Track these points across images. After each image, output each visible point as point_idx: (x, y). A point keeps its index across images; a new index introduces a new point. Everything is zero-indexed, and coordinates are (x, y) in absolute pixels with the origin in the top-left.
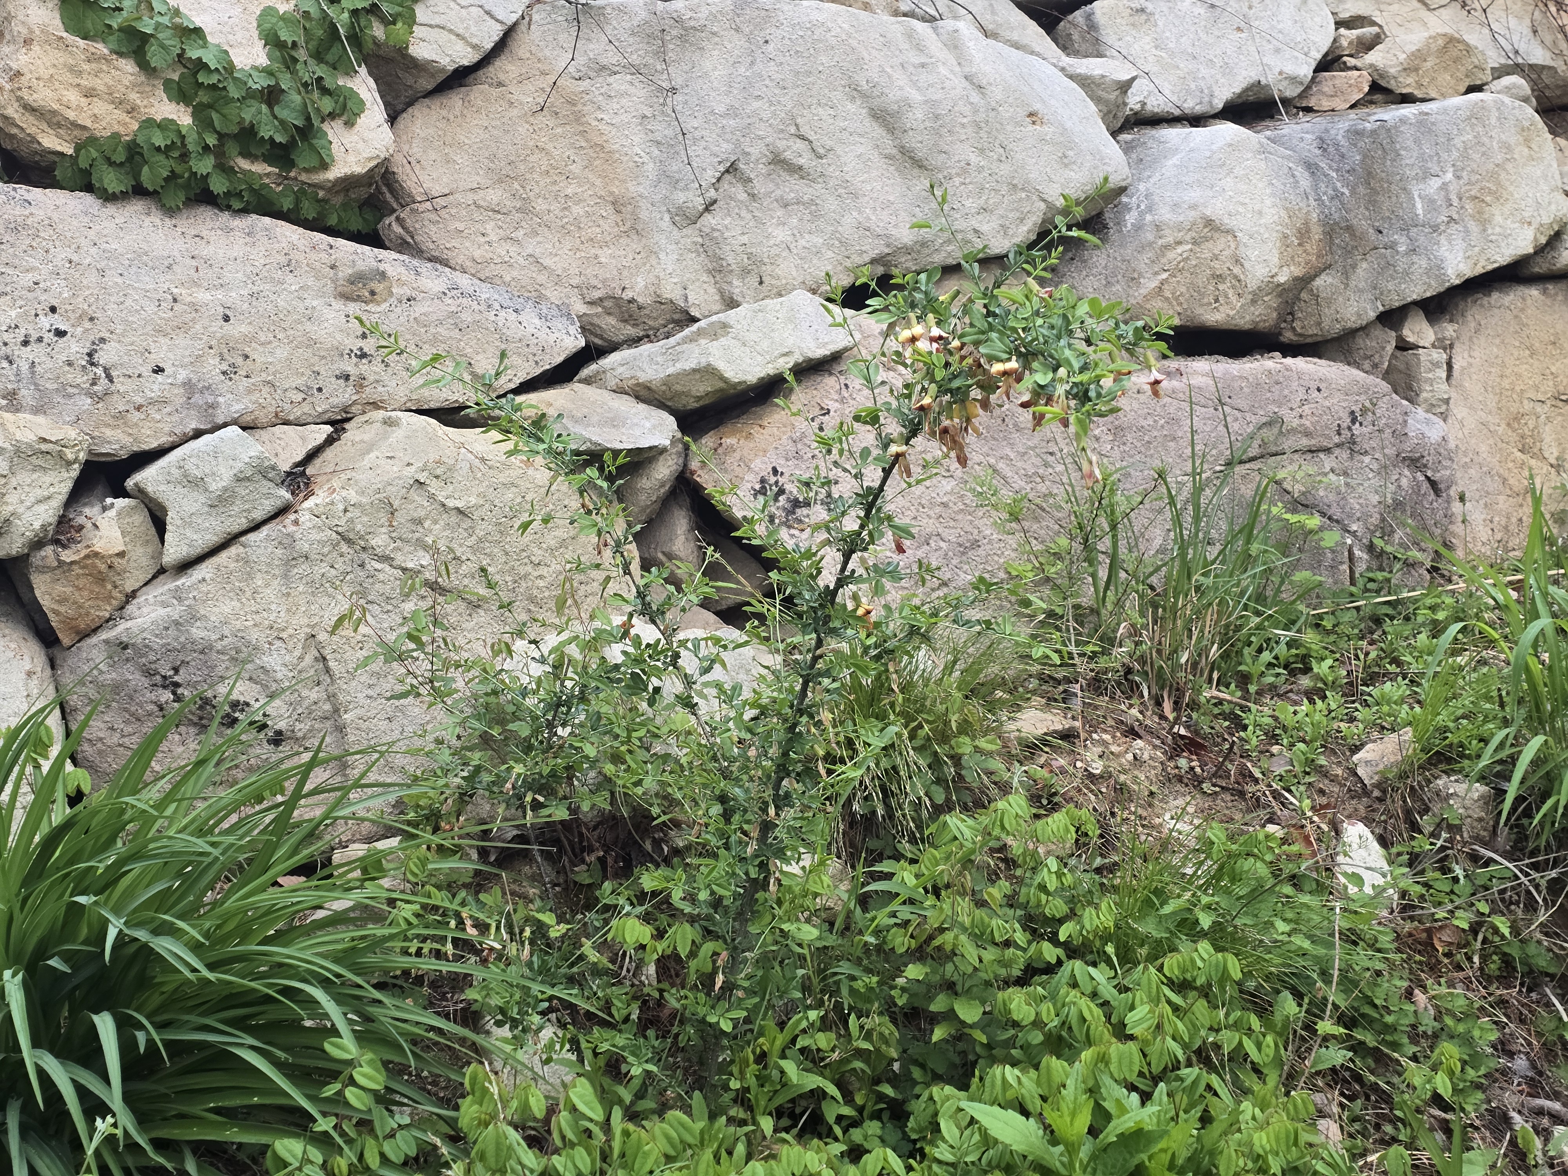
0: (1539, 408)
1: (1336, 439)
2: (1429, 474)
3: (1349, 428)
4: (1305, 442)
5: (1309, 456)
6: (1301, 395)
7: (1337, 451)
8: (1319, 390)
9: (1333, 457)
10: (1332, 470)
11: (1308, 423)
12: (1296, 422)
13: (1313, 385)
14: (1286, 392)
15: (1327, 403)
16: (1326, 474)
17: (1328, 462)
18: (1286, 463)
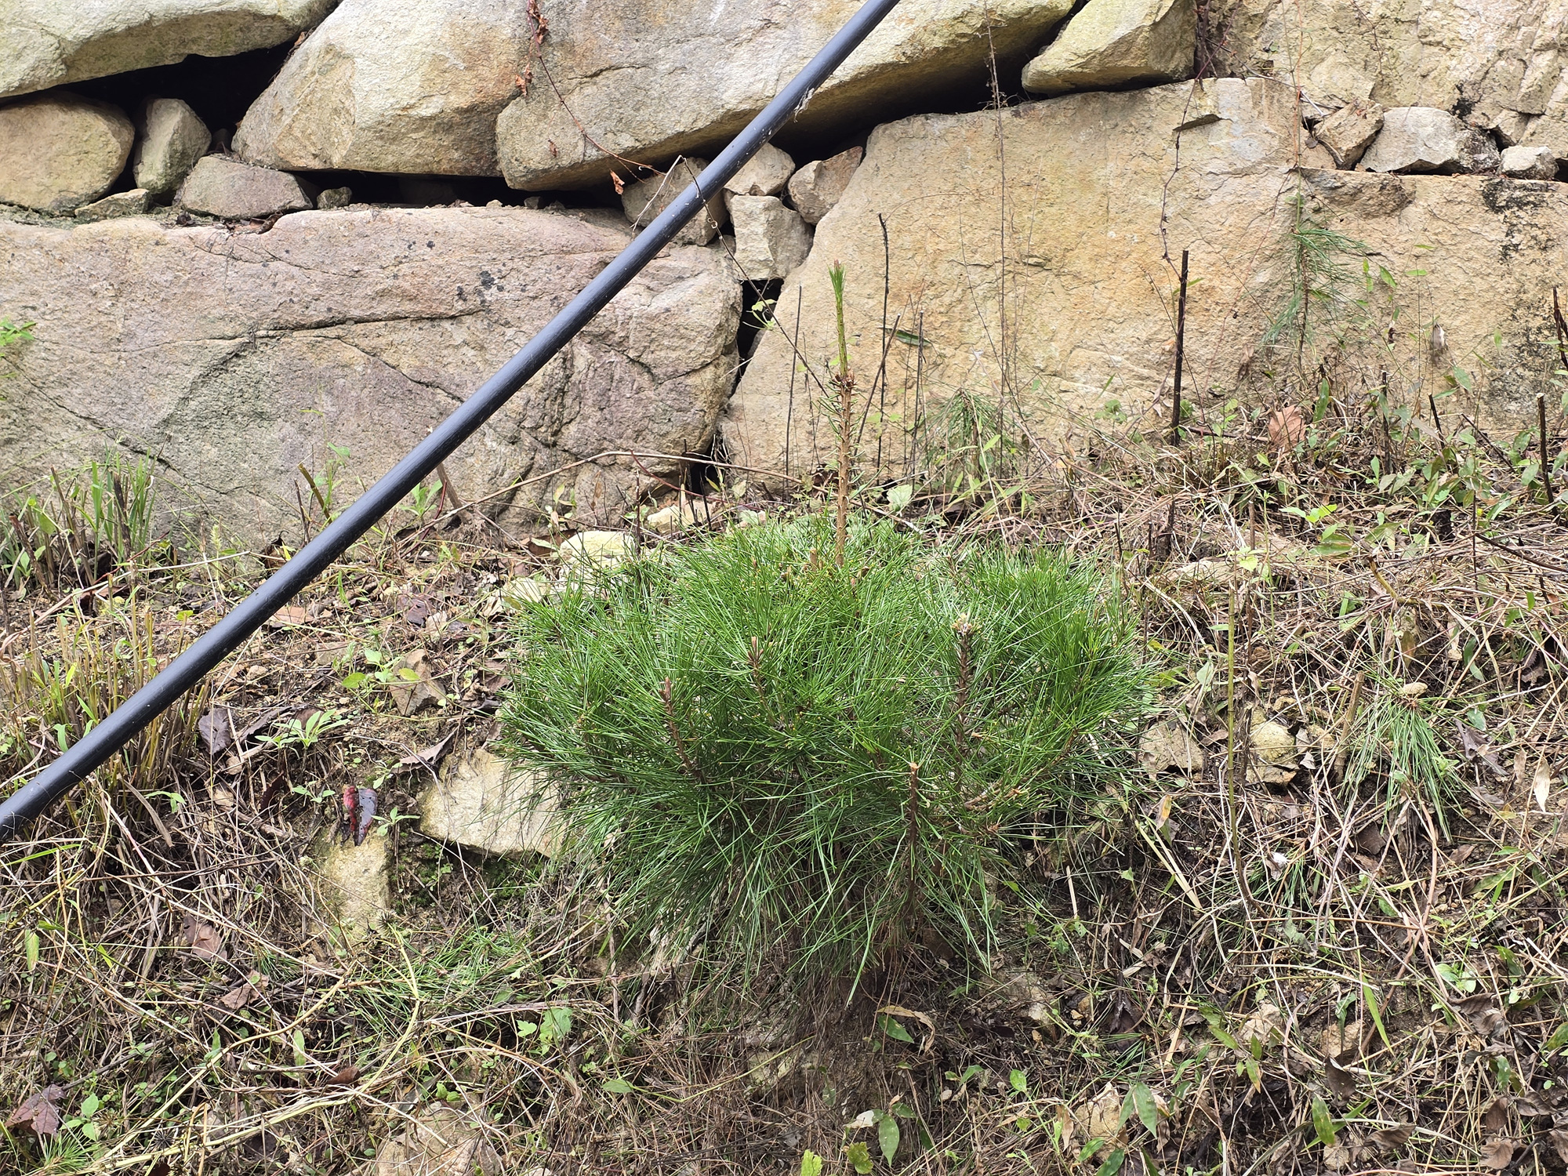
0: (975, 275)
1: (460, 306)
2: (632, 354)
3: (480, 293)
4: (407, 307)
5: (427, 325)
6: (400, 250)
7: (468, 320)
8: (430, 245)
9: (464, 328)
10: (466, 343)
11: (406, 285)
12: (390, 282)
13: (423, 240)
14: (372, 247)
15: (441, 262)
16: (457, 347)
17: (458, 333)
18: (383, 331)
